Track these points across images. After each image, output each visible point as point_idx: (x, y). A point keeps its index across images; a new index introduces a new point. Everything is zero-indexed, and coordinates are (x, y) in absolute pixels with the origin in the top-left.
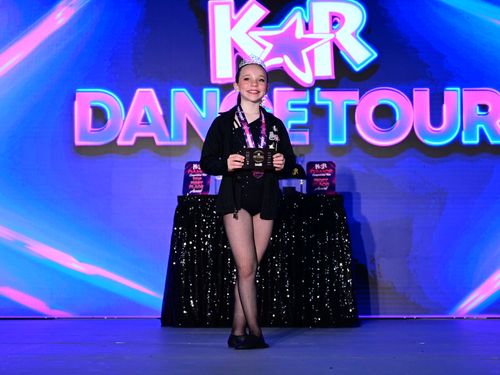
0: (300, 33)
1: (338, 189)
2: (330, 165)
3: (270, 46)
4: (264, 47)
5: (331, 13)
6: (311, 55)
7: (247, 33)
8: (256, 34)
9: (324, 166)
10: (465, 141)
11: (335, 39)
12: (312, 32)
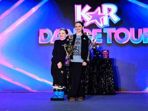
0: (99, 13)
1: (110, 57)
2: (108, 51)
3: (91, 17)
4: (90, 17)
5: (108, 8)
6: (102, 19)
7: (85, 13)
8: (88, 14)
9: (106, 51)
10: (144, 42)
11: (109, 15)
12: (103, 13)
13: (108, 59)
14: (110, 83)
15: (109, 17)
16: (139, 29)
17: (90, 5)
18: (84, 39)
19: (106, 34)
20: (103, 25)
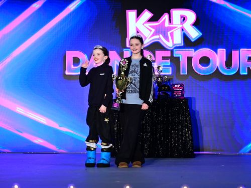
0: (167, 24)
1: (185, 96)
2: (182, 85)
3: (153, 30)
4: (151, 31)
5: (181, 15)
6: (172, 34)
7: (143, 24)
8: (147, 25)
9: (179, 85)
10: (241, 73)
11: (183, 27)
12: (172, 24)
13: (182, 99)
14: (186, 138)
15: (182, 30)
16: (233, 51)
17: (151, 11)
18: (145, 65)
19: (178, 58)
20: (174, 44)
